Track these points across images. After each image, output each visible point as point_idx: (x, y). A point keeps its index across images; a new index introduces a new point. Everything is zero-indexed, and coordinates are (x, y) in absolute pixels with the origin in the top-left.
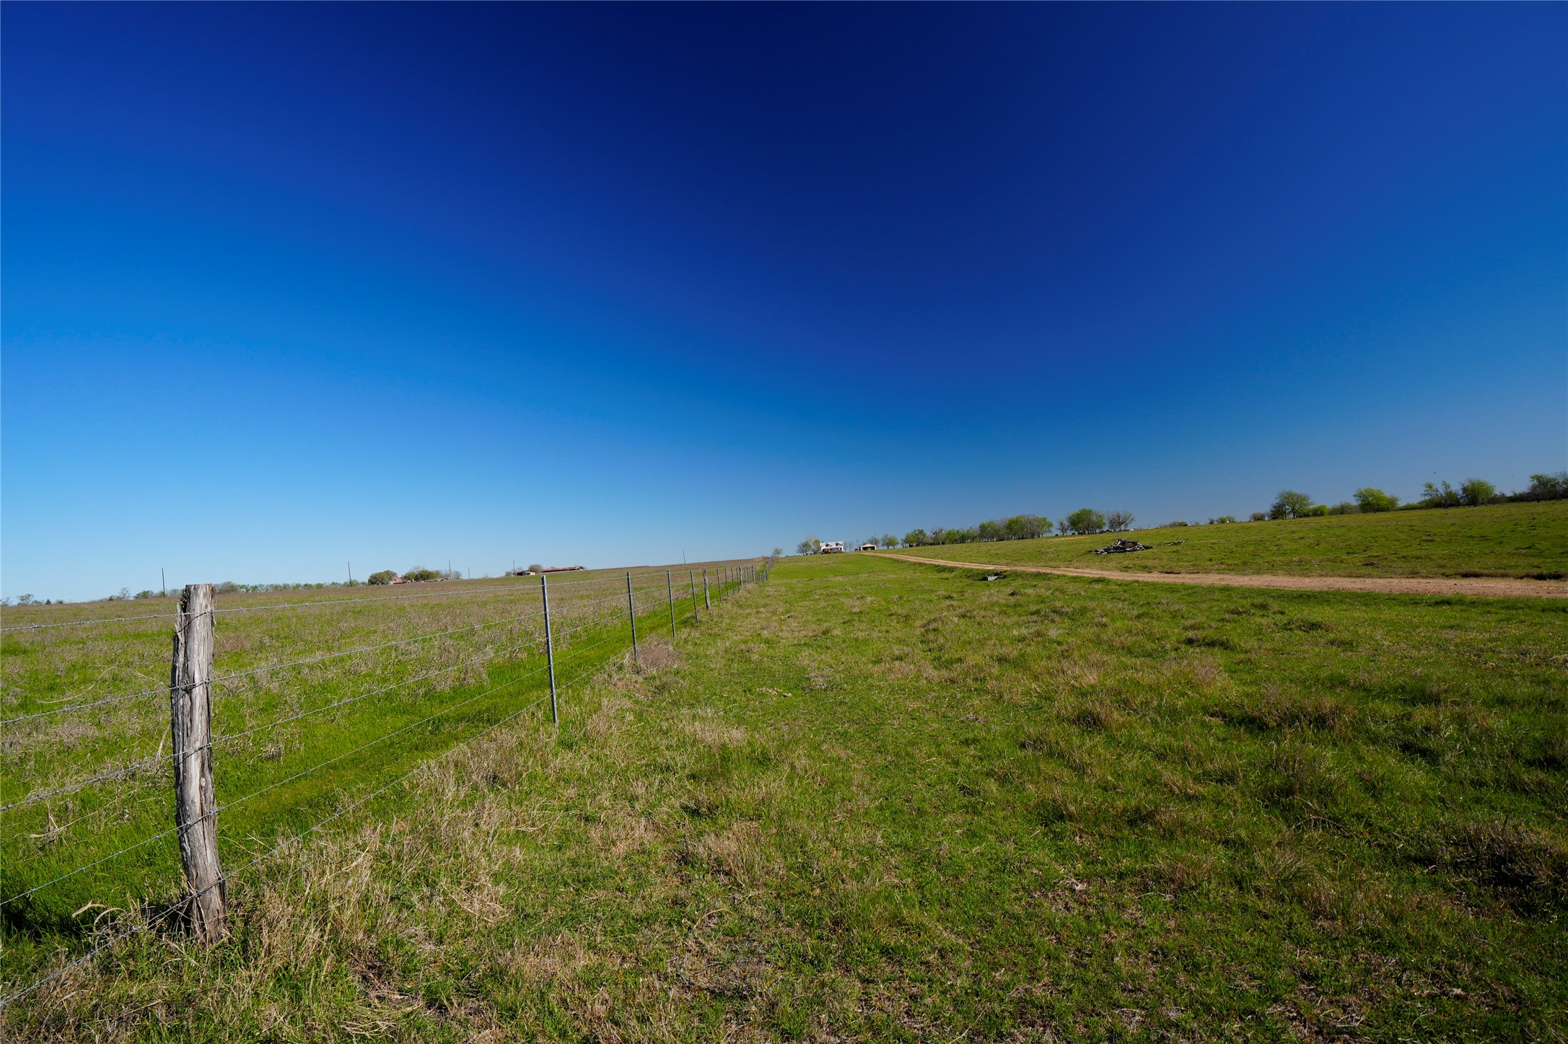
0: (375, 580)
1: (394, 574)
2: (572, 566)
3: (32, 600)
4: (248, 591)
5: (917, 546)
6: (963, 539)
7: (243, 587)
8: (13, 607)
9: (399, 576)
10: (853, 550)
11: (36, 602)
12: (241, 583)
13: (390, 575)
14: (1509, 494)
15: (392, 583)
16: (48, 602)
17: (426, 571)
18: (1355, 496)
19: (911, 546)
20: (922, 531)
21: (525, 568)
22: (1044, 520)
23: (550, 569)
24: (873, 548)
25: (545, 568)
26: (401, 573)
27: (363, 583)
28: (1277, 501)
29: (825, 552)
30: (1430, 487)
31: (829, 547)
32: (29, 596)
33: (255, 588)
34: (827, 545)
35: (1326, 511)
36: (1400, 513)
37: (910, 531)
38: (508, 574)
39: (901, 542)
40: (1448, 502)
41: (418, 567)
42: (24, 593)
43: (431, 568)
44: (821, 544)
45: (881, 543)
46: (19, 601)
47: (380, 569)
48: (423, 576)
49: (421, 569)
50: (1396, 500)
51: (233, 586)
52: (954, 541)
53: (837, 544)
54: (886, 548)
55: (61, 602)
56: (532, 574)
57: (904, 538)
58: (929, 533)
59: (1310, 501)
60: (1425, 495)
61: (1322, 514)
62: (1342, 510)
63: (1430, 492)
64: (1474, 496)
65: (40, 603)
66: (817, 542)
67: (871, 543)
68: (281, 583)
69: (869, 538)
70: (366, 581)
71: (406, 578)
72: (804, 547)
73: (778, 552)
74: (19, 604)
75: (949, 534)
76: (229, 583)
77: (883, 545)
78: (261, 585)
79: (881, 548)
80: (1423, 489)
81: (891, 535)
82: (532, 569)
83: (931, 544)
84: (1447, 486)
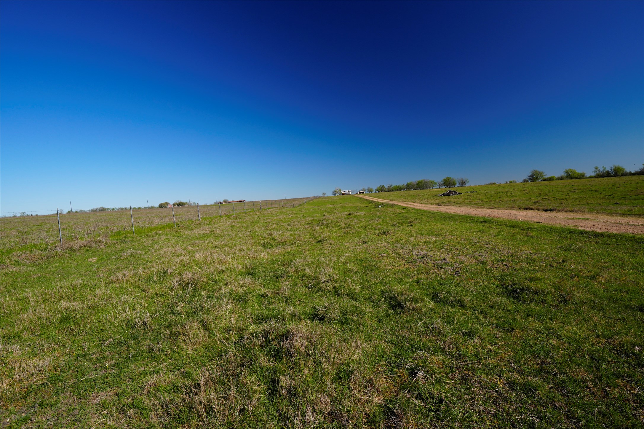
0: (161, 206)
1: (169, 204)
2: (240, 200)
3: (25, 214)
4: (110, 210)
5: (382, 192)
6: (400, 189)
7: (108, 209)
8: (19, 217)
9: (171, 204)
10: (355, 194)
11: (27, 215)
12: (108, 207)
13: (167, 204)
14: (633, 172)
15: (168, 207)
16: (32, 215)
17: (182, 202)
18: (564, 172)
19: (379, 192)
20: (383, 186)
21: (222, 201)
22: (433, 181)
23: (232, 201)
24: (363, 193)
25: (230, 201)
26: (172, 203)
27: (157, 207)
28: (530, 174)
29: (343, 194)
30: (597, 168)
31: (345, 192)
32: (24, 212)
33: (113, 209)
34: (344, 192)
35: (555, 179)
36: (587, 179)
37: (378, 186)
38: (215, 203)
39: (375, 190)
40: (607, 175)
41: (178, 201)
42: (22, 211)
43: (184, 201)
44: (342, 191)
45: (367, 191)
46: (21, 215)
47: (163, 201)
48: (180, 204)
49: (180, 201)
50: (585, 174)
51: (104, 209)
52: (397, 190)
53: (348, 191)
54: (369, 193)
55: (37, 215)
56: (224, 203)
57: (376, 189)
58: (386, 187)
59: (544, 174)
60: (594, 172)
61: (553, 180)
62: (561, 178)
63: (596, 171)
64: (617, 173)
65: (29, 215)
66: (340, 190)
67: (363, 191)
68: (124, 207)
69: (362, 188)
70: (158, 206)
71: (174, 205)
72: (335, 192)
73: (324, 194)
74: (21, 216)
75: (394, 187)
76: (102, 207)
77: (368, 192)
78: (116, 208)
79: (366, 193)
80: (594, 169)
81: (371, 187)
82: (224, 201)
83: (387, 191)
84: (604, 168)
